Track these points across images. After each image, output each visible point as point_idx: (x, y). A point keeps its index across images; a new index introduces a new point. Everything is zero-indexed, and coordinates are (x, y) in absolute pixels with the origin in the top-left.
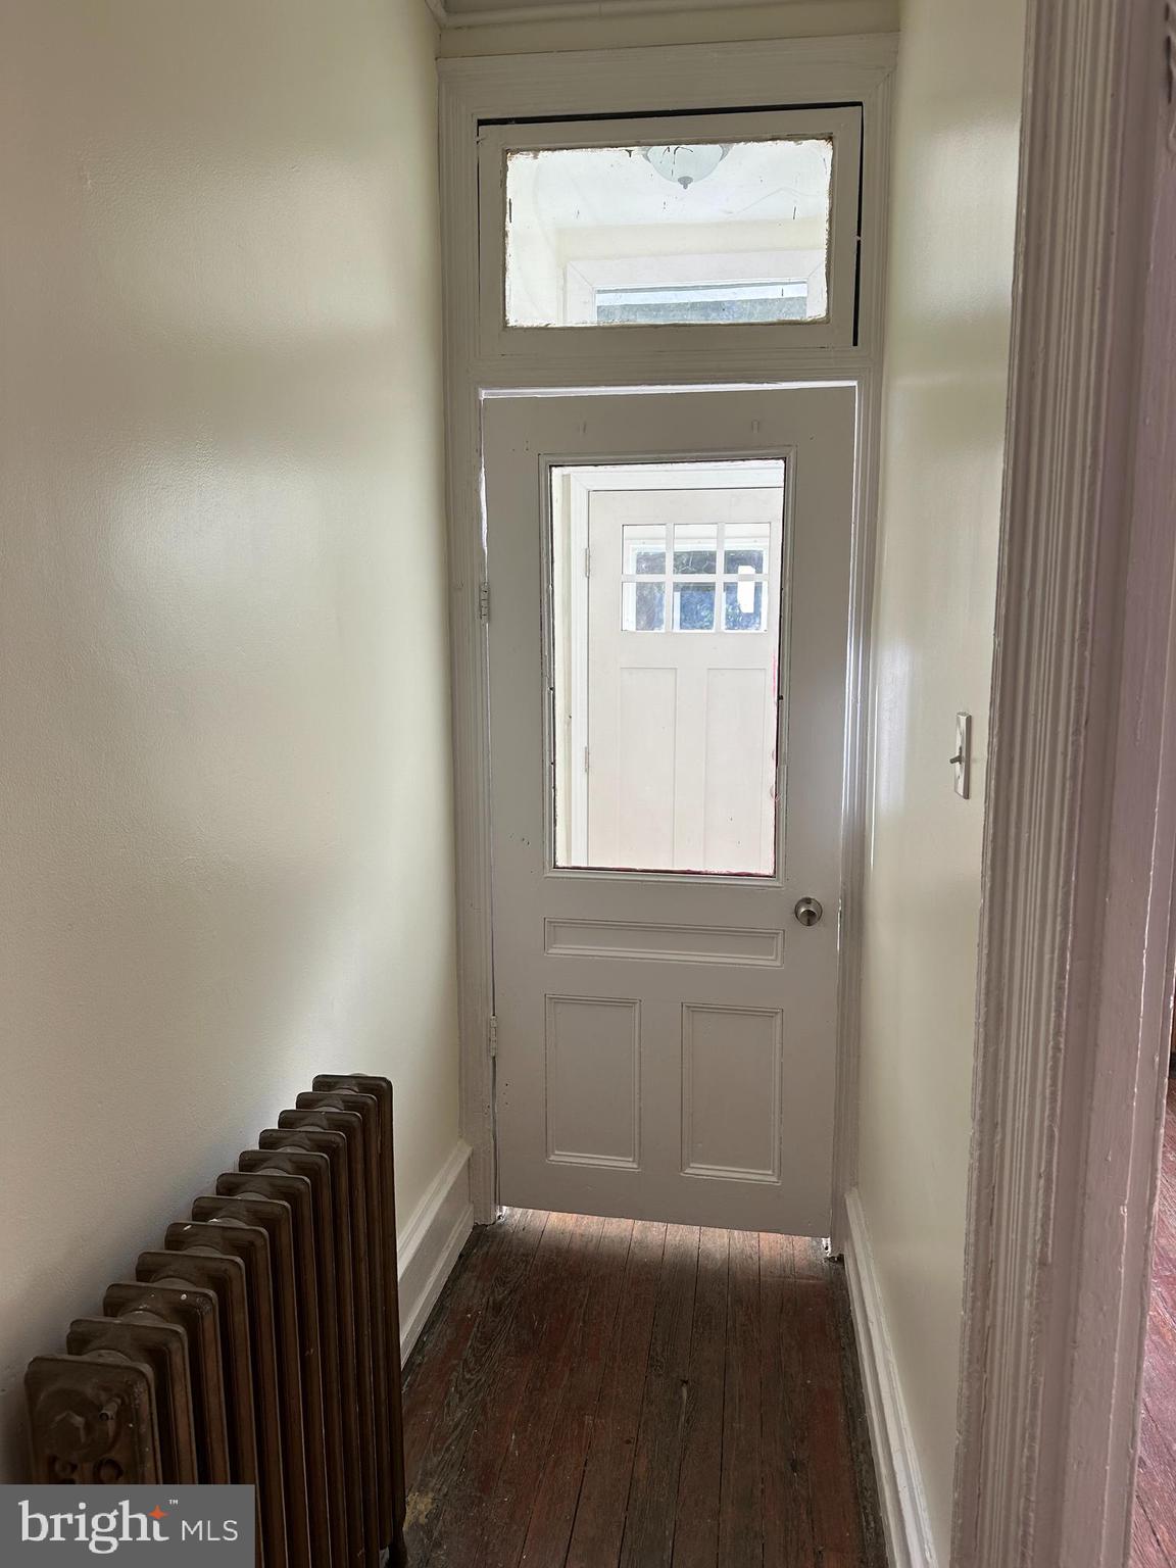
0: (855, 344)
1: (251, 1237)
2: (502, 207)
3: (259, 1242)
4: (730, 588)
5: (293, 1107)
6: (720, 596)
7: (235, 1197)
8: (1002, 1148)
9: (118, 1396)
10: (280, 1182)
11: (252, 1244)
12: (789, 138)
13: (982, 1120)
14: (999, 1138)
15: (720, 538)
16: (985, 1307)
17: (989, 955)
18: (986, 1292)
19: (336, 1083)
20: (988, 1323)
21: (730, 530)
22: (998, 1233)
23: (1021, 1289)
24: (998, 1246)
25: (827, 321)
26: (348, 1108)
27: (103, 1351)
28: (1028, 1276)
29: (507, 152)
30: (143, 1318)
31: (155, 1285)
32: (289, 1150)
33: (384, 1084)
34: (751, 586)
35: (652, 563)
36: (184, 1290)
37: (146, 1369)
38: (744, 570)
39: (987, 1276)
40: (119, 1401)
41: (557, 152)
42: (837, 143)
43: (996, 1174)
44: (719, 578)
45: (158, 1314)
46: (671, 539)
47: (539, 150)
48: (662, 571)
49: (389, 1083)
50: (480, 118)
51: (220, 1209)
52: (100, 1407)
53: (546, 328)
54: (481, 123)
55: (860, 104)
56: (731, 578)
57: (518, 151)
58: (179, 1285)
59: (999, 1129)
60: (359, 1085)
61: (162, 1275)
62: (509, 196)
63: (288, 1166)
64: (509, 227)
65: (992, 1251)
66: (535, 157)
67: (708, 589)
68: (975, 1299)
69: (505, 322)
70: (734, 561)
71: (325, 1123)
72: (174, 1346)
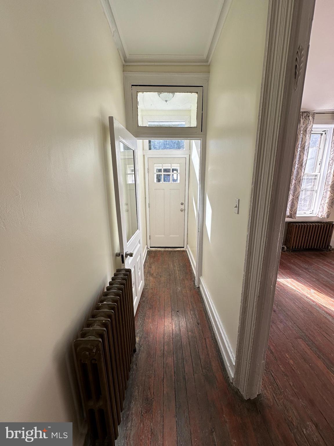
0: (202, 132)
1: (114, 306)
2: (137, 103)
3: (116, 306)
4: (173, 175)
5: (113, 276)
6: (171, 176)
7: (108, 297)
8: (250, 277)
9: (96, 347)
10: (116, 293)
11: (114, 307)
12: (190, 92)
13: (246, 272)
14: (250, 275)
15: (171, 166)
16: (246, 303)
17: (249, 243)
18: (246, 301)
19: (121, 270)
20: (246, 306)
21: (173, 165)
22: (249, 291)
23: (254, 301)
24: (249, 293)
25: (197, 127)
26: (124, 275)
27: (90, 336)
28: (255, 299)
29: (138, 92)
30: (97, 327)
31: (97, 319)
32: (116, 285)
33: (130, 270)
34: (176, 175)
35: (160, 171)
36: (103, 319)
37: (100, 340)
38: (175, 172)
39: (246, 298)
40: (96, 348)
41: (147, 93)
42: (198, 94)
43: (249, 281)
44: (171, 173)
45: (98, 325)
46: (162, 166)
47: (143, 92)
48: (161, 172)
49: (131, 270)
50: (132, 84)
51: (105, 300)
52: (92, 350)
53: (146, 127)
54: (132, 85)
55: (203, 86)
56: (173, 173)
57: (140, 92)
58: (102, 318)
59: (250, 274)
60: (125, 270)
61: (98, 316)
62: (138, 101)
63: (116, 289)
64: (138, 107)
65: (247, 294)
66: (143, 93)
67: (169, 175)
68: (243, 302)
69: (138, 125)
70: (173, 170)
71: (121, 279)
72: (105, 333)
